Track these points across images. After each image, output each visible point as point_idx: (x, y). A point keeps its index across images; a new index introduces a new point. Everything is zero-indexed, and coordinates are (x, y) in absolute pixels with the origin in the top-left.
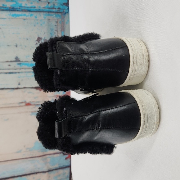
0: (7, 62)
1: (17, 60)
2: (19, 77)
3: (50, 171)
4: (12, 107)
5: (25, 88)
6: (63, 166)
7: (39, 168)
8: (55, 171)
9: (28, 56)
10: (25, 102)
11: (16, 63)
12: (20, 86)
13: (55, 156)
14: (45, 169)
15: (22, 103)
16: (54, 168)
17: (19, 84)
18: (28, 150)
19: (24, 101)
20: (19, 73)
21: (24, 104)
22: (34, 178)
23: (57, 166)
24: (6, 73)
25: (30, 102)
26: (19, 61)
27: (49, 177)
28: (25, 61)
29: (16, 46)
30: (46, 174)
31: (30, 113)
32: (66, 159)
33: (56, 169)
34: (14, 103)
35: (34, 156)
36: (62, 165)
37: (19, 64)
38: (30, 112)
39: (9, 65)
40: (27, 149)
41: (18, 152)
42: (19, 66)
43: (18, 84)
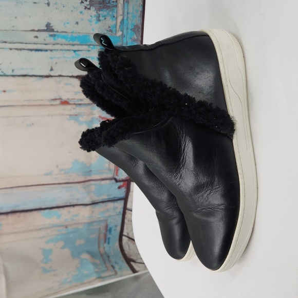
0: (33, 30)
1: (49, 28)
2: (51, 58)
3: (94, 203)
4: (40, 105)
5: (60, 76)
6: (115, 198)
7: (78, 199)
8: (101, 204)
9: (68, 23)
10: (60, 99)
11: (46, 34)
12: (52, 73)
13: (103, 182)
14: (87, 201)
15: (56, 99)
16: (101, 201)
17: (52, 70)
18: (63, 172)
19: (58, 98)
20: (51, 50)
21: (58, 102)
22: (69, 212)
23: (105, 197)
24: (31, 50)
25: (68, 99)
26: (53, 30)
27: (93, 212)
28: (62, 32)
29: (48, 4)
30: (88, 207)
31: (68, 117)
32: (119, 188)
33: (103, 202)
34: (42, 100)
35: (71, 181)
36: (112, 197)
37: (51, 36)
38: (67, 115)
39: (36, 37)
40: (62, 170)
41: (46, 174)
42: (51, 40)
43: (50, 69)
